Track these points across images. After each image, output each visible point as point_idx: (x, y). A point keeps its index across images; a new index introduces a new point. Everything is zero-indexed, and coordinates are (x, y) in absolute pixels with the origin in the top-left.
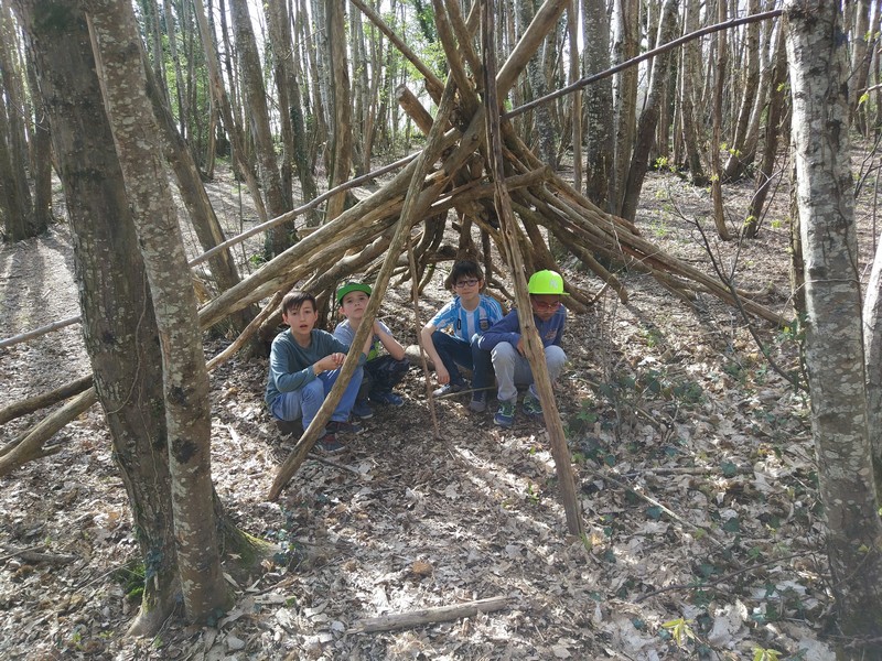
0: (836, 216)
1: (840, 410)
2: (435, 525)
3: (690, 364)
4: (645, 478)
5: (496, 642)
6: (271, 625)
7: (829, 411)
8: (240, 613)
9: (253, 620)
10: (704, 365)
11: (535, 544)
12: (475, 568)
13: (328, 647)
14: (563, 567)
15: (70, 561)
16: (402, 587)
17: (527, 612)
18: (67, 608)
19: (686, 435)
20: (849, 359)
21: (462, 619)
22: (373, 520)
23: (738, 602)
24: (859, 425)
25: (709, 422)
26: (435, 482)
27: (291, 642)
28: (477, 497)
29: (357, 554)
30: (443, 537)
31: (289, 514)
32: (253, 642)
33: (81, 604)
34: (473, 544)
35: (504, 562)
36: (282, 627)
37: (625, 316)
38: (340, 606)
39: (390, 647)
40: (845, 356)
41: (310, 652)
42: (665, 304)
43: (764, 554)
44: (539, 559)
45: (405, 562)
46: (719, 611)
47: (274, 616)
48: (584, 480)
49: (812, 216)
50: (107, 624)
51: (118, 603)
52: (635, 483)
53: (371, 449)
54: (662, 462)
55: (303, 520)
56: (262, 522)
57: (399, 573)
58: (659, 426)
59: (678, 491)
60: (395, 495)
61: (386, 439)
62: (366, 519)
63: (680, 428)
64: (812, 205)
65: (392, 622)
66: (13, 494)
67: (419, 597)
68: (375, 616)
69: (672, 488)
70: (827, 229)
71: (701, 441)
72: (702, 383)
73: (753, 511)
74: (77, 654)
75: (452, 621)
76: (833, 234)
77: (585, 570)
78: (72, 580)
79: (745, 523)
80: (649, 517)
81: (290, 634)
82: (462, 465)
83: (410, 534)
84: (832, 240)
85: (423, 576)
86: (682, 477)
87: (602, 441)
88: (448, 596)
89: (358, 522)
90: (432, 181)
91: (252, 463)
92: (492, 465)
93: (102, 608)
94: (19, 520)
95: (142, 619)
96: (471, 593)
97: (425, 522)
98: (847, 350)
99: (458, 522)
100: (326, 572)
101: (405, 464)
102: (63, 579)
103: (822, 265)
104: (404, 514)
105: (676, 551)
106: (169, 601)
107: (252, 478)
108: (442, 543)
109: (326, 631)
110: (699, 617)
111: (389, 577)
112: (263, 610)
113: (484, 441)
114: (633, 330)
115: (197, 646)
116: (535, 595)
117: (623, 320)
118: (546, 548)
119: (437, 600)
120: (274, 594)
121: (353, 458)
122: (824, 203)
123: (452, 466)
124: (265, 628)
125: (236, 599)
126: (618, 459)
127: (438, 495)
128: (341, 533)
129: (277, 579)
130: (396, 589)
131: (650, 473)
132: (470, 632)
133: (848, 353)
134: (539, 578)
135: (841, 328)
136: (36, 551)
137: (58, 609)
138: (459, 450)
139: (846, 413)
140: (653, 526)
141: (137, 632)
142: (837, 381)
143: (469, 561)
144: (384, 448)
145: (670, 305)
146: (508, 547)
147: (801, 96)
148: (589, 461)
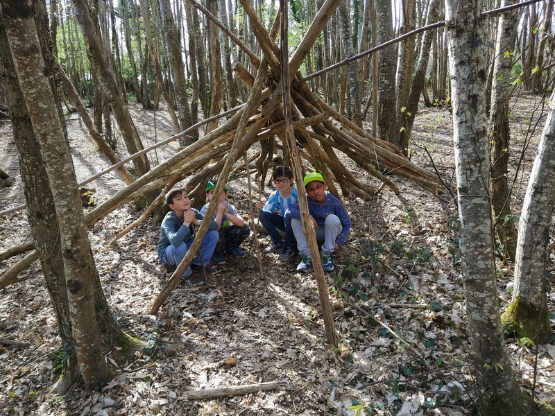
0: (474, 155)
1: (477, 277)
2: (248, 334)
3: (430, 236)
4: (384, 310)
5: (266, 410)
6: (133, 392)
7: (470, 278)
8: (116, 383)
9: (123, 388)
10: (439, 237)
11: (306, 349)
12: (264, 363)
13: (164, 407)
14: (320, 364)
15: (28, 346)
16: (218, 372)
17: (289, 392)
18: (19, 374)
19: (415, 283)
20: (482, 246)
21: (249, 394)
22: (210, 329)
23: (420, 393)
24: (489, 287)
25: (433, 275)
26: (253, 306)
27: (143, 403)
28: (277, 317)
29: (196, 350)
30: (250, 341)
31: (160, 323)
32: (120, 402)
33: (29, 372)
34: (267, 347)
35: (283, 360)
36: (139, 393)
37: (395, 203)
38: (178, 382)
39: (200, 410)
40: (479, 243)
41: (153, 410)
42: (423, 196)
43: (446, 362)
44: (306, 359)
45: (224, 357)
46: (408, 398)
47: (135, 387)
48: (346, 309)
49: (460, 155)
50: (39, 385)
51: (48, 373)
52: (377, 312)
53: (220, 283)
54: (397, 299)
55: (167, 327)
56: (144, 328)
57: (217, 363)
58: (399, 276)
59: (403, 319)
60: (227, 314)
61: (230, 277)
62: (206, 328)
63: (413, 278)
64: (460, 147)
65: (205, 394)
66: (5, 302)
67: (227, 379)
68: (198, 389)
69: (399, 317)
70: (469, 163)
71: (425, 287)
72: (434, 249)
73: (447, 334)
74: (19, 403)
75: (243, 395)
76: (472, 166)
77: (333, 367)
78: (26, 358)
79: (440, 342)
80: (381, 335)
81: (143, 398)
82: (273, 296)
83: (231, 339)
84: (471, 170)
85: (232, 366)
86: (407, 310)
87: (362, 284)
88: (244, 379)
89: (201, 330)
90: (254, 121)
91: (147, 289)
92: (292, 297)
93: (39, 375)
94: (4, 319)
95: (59, 384)
96: (258, 379)
97: (242, 331)
98: (481, 240)
99: (262, 332)
100: (174, 360)
101: (238, 294)
102: (21, 357)
103: (466, 185)
104: (230, 326)
105: (392, 358)
106: (75, 374)
107: (145, 299)
108: (250, 345)
109: (165, 397)
110: (395, 401)
111: (211, 366)
112: (130, 383)
113: (289, 281)
114: (399, 212)
115: (87, 402)
116: (297, 381)
117: (393, 206)
118: (311, 352)
119: (236, 381)
120: (140, 372)
121: (207, 289)
122: (466, 146)
123: (267, 296)
124: (129, 394)
125: (116, 375)
126: (370, 296)
127: (254, 315)
128: (189, 336)
129: (144, 363)
130: (214, 373)
131: (387, 307)
132: (251, 403)
133: (481, 242)
134: (304, 371)
135: (477, 226)
136: (10, 339)
137: (15, 374)
138: (274, 286)
139: (480, 279)
140: (383, 341)
141: (55, 392)
142: (475, 259)
143: (262, 358)
144: (228, 283)
145: (426, 196)
146: (288, 350)
147: (454, 78)
148: (351, 297)
